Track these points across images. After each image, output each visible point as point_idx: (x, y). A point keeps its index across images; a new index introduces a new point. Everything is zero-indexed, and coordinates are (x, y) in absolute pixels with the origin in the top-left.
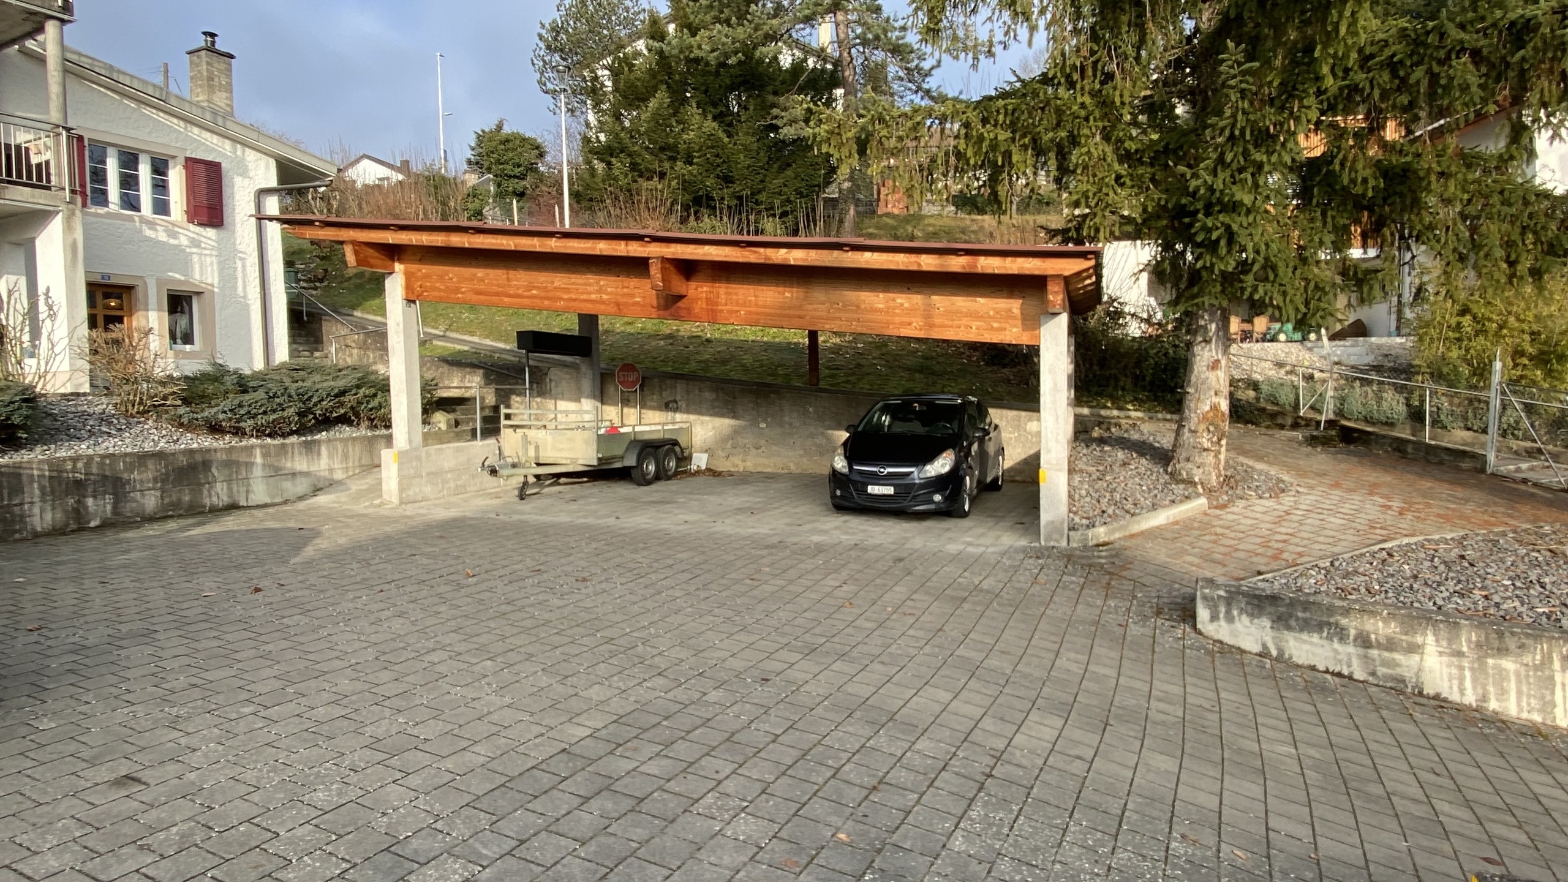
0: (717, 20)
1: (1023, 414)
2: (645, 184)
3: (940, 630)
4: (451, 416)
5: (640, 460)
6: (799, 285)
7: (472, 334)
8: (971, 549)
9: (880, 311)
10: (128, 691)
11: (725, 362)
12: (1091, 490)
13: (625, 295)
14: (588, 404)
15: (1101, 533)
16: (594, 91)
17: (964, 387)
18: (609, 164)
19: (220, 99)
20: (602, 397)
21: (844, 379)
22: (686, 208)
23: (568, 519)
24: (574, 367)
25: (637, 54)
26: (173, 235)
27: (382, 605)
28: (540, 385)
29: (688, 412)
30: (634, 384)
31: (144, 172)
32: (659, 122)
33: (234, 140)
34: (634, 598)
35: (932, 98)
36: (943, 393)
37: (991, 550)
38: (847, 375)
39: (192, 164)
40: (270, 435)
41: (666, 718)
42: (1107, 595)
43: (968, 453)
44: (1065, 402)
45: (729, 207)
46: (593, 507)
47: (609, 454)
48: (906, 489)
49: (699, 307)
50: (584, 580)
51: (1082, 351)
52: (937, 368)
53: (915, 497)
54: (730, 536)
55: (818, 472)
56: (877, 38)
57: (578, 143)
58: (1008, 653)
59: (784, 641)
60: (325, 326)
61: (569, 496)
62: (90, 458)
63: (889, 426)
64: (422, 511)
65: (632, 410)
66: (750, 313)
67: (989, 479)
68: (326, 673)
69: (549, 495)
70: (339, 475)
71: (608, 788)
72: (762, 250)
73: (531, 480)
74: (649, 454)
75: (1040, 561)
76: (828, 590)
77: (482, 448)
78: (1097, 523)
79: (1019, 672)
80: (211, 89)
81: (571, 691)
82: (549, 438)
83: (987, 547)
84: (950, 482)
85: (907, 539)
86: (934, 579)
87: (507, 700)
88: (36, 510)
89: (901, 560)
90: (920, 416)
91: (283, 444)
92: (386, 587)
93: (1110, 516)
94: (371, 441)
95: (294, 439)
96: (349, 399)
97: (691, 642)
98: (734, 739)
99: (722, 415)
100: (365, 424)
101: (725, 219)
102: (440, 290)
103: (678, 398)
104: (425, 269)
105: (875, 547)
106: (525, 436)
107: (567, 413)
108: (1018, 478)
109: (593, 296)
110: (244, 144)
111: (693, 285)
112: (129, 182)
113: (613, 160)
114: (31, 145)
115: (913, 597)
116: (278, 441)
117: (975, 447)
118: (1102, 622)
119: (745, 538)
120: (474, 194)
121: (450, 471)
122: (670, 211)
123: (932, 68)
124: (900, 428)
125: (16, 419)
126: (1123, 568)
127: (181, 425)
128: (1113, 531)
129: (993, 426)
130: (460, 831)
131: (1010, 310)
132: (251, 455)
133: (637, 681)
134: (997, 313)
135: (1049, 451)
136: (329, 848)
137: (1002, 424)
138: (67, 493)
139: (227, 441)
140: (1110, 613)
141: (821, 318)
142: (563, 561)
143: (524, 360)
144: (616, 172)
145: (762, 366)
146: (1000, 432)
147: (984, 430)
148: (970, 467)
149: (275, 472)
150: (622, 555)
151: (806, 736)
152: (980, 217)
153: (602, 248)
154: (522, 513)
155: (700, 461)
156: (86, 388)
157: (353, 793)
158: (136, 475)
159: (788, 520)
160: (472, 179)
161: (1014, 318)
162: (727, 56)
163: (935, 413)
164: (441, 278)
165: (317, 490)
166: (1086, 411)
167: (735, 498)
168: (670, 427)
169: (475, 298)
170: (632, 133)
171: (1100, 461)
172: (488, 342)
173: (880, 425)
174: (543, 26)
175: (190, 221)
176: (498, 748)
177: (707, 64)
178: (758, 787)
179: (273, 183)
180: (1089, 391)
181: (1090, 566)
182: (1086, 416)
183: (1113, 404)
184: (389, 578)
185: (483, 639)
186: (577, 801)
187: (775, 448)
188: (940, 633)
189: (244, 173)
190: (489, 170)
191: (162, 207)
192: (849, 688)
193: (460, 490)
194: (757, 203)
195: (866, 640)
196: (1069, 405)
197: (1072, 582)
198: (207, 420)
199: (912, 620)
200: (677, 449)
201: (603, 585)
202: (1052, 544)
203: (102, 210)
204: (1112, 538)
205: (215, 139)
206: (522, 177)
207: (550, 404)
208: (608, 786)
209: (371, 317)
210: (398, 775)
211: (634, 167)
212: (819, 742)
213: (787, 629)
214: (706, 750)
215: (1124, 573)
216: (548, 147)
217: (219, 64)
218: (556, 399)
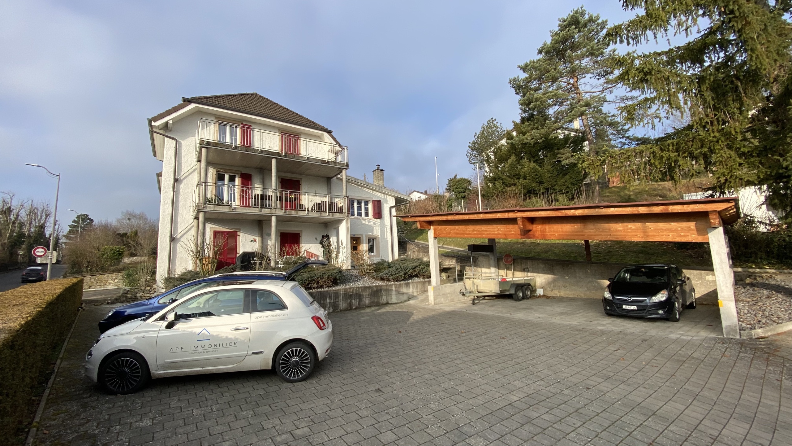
0: (533, 129)
1: (703, 272)
2: (508, 189)
3: (673, 375)
4: (447, 274)
5: (516, 291)
6: (581, 223)
7: (451, 245)
8: (683, 337)
9: (620, 231)
10: (373, 362)
11: (546, 252)
12: (750, 310)
13: (507, 231)
14: (493, 270)
15: (759, 332)
16: (488, 161)
17: (666, 259)
18: (494, 184)
19: (381, 183)
20: (498, 267)
21: (603, 257)
22: (525, 195)
23: (491, 313)
24: (488, 256)
25: (502, 145)
26: (369, 222)
27: (437, 341)
28: (476, 264)
29: (533, 272)
30: (510, 262)
31: (363, 205)
32: (513, 167)
33: (384, 194)
34: (525, 348)
35: (631, 139)
36: (656, 263)
37: (695, 338)
38: (604, 256)
39: (374, 201)
40: (397, 281)
41: (548, 398)
42: (767, 364)
43: (675, 292)
44: (728, 267)
45: (543, 193)
46: (500, 309)
47: (504, 289)
48: (643, 308)
49: (538, 234)
50: (503, 338)
51: (732, 240)
52: (650, 251)
53: (648, 311)
54: (560, 324)
55: (595, 298)
56: (602, 122)
57: (482, 177)
58: (714, 390)
59: (594, 372)
60: (408, 246)
61: (490, 304)
62: (353, 288)
63: (630, 279)
64: (442, 307)
65: (510, 272)
66: (560, 235)
67: (688, 303)
68: (425, 363)
69: (483, 304)
70: (415, 294)
71: (530, 422)
72: (563, 211)
73: (476, 297)
74: (519, 289)
75: (725, 345)
76: (611, 352)
77: (458, 286)
78: (756, 327)
79: (720, 399)
80: (379, 180)
81: (508, 382)
82: (481, 282)
83: (693, 337)
84: (667, 305)
85: (647, 331)
86: (666, 351)
87: (485, 381)
88: (341, 303)
89: (646, 340)
90: (645, 274)
91: (400, 284)
92: (437, 334)
93: (764, 324)
94: (424, 282)
95: (402, 282)
96: (417, 269)
97: (552, 368)
98: (579, 411)
99: (548, 274)
100: (422, 277)
101: (542, 198)
102: (444, 233)
103: (529, 267)
104: (440, 227)
105: (631, 334)
106: (473, 282)
107: (486, 273)
108: (704, 303)
109: (496, 232)
110: (387, 194)
111: (534, 226)
112: (359, 208)
113: (496, 182)
114: (339, 202)
115: (656, 358)
116: (399, 283)
117: (678, 288)
118: (766, 377)
119: (567, 326)
120: (449, 199)
121: (449, 293)
122: (519, 197)
123: (629, 128)
124: (635, 279)
125: (338, 277)
126: (776, 350)
127: (374, 278)
128: (767, 331)
129: (686, 278)
130: (479, 428)
131: (690, 227)
132: (392, 287)
133: (532, 382)
134: (683, 229)
135: (722, 292)
136: (439, 425)
137: (691, 277)
138: (348, 298)
139: (385, 283)
140: (771, 373)
141: (591, 235)
142: (494, 330)
143: (470, 254)
144: (497, 186)
145: (563, 253)
146: (691, 281)
147: (681, 280)
148: (677, 298)
149: (398, 293)
150: (515, 329)
151: (612, 415)
152: (662, 183)
153: (499, 216)
154: (475, 310)
155: (540, 292)
156: (350, 268)
157: (443, 407)
158: (364, 293)
159: (584, 319)
160: (448, 195)
161: (692, 230)
162: (537, 140)
163: (652, 273)
164: (445, 230)
165: (409, 299)
166: (740, 270)
167: (559, 308)
168: (525, 278)
169: (455, 235)
170: (502, 172)
171: (753, 295)
172: (456, 248)
173: (625, 278)
174: (470, 143)
175: (374, 218)
176: (486, 399)
177: (530, 144)
178: (594, 434)
179: (394, 204)
180: (740, 260)
181: (755, 349)
182: (740, 272)
183: (756, 266)
184: (437, 331)
185: (472, 357)
186: (519, 425)
187: (573, 287)
188: (673, 377)
189: (387, 203)
190: (453, 191)
191: (367, 214)
192: (630, 397)
193: (452, 300)
194: (554, 190)
195: (635, 376)
196: (730, 267)
197: (745, 357)
198: (381, 277)
199: (657, 369)
200: (530, 287)
201: (511, 341)
202: (731, 337)
203: (353, 217)
204: (767, 335)
205: (380, 194)
206: (464, 192)
207: (479, 269)
208: (530, 421)
209: (420, 242)
210: (455, 403)
211: (504, 183)
212: (619, 419)
213: (594, 367)
214: (567, 414)
215: (776, 353)
216: (473, 180)
217: (380, 173)
218: (481, 268)
